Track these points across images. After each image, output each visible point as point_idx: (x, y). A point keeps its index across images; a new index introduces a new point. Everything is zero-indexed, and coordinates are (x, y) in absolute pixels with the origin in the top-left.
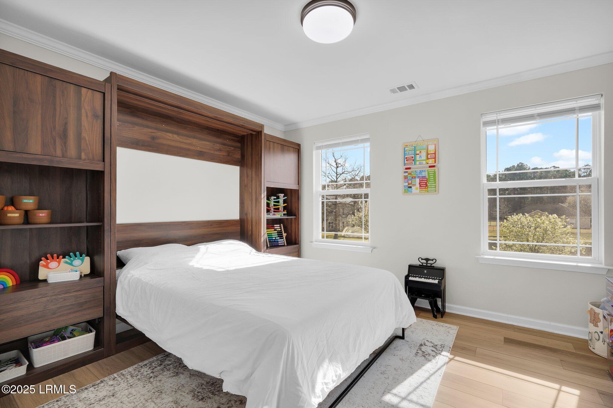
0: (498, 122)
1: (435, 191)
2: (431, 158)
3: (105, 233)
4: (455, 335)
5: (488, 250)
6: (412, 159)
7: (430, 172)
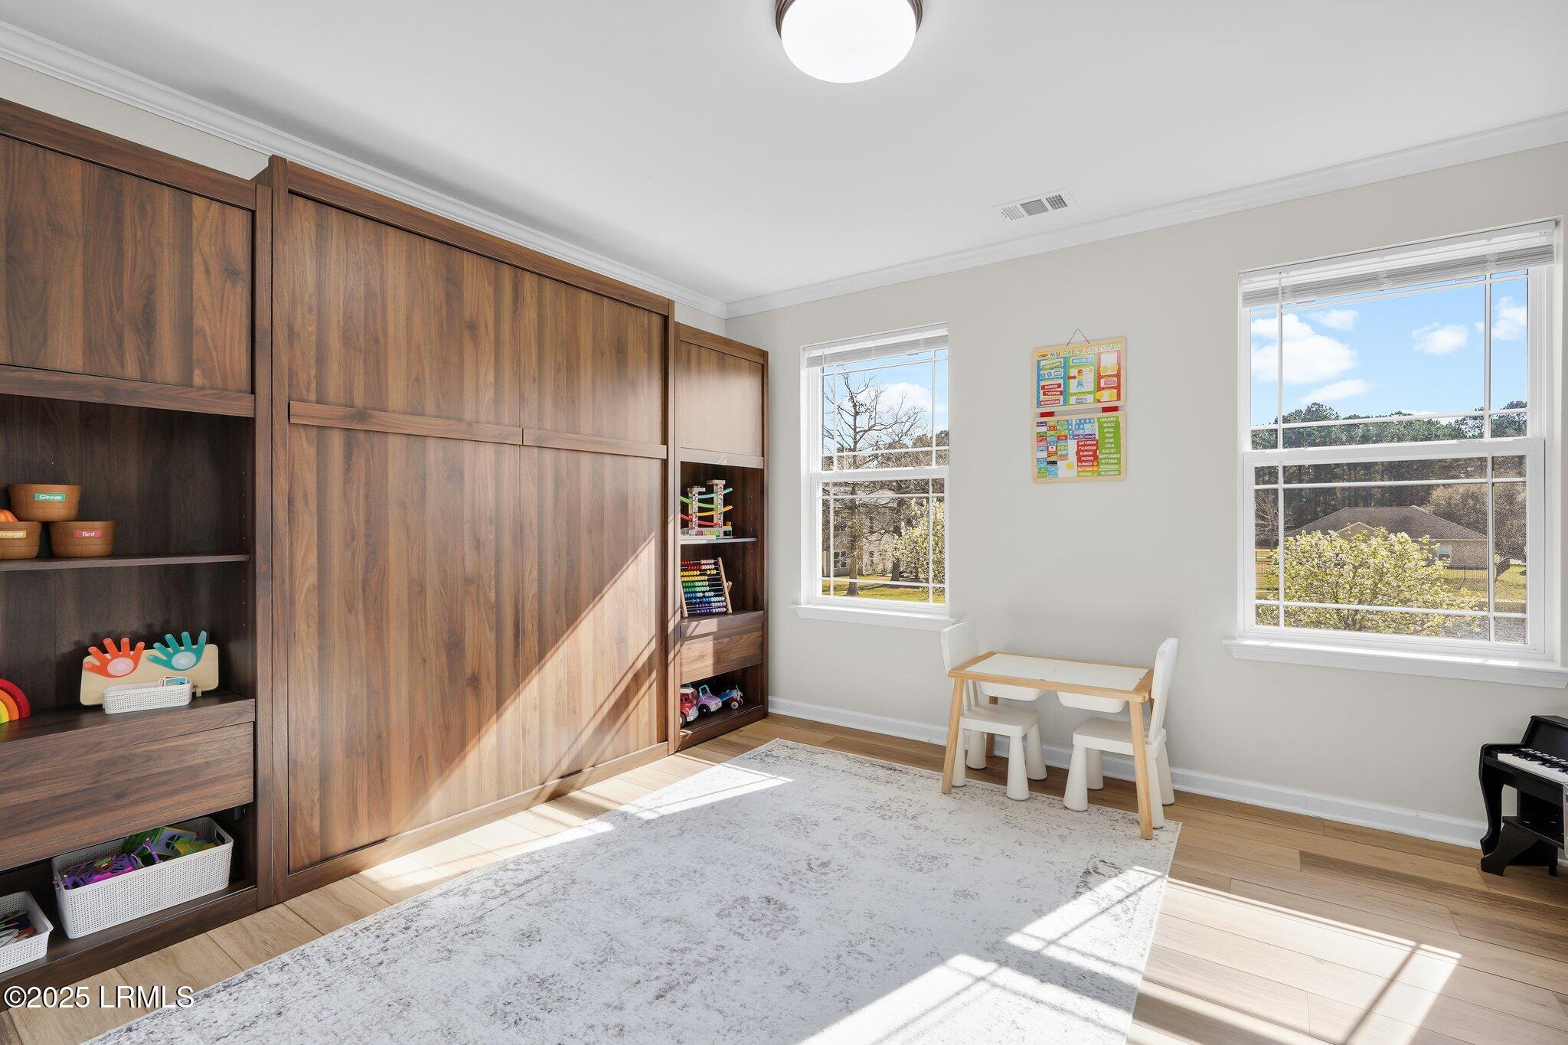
0: (1283, 293)
1: (1117, 472)
2: (1109, 388)
3: (258, 582)
4: (1174, 846)
5: (1256, 626)
6: (1058, 389)
7: (1106, 422)
